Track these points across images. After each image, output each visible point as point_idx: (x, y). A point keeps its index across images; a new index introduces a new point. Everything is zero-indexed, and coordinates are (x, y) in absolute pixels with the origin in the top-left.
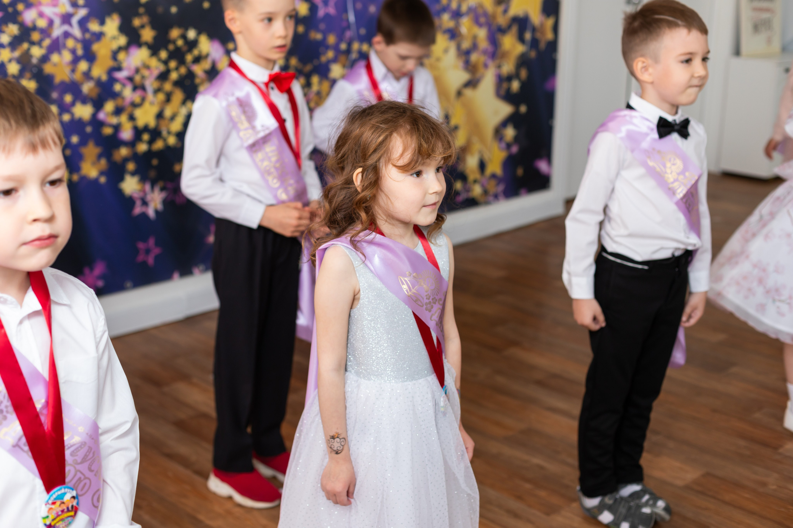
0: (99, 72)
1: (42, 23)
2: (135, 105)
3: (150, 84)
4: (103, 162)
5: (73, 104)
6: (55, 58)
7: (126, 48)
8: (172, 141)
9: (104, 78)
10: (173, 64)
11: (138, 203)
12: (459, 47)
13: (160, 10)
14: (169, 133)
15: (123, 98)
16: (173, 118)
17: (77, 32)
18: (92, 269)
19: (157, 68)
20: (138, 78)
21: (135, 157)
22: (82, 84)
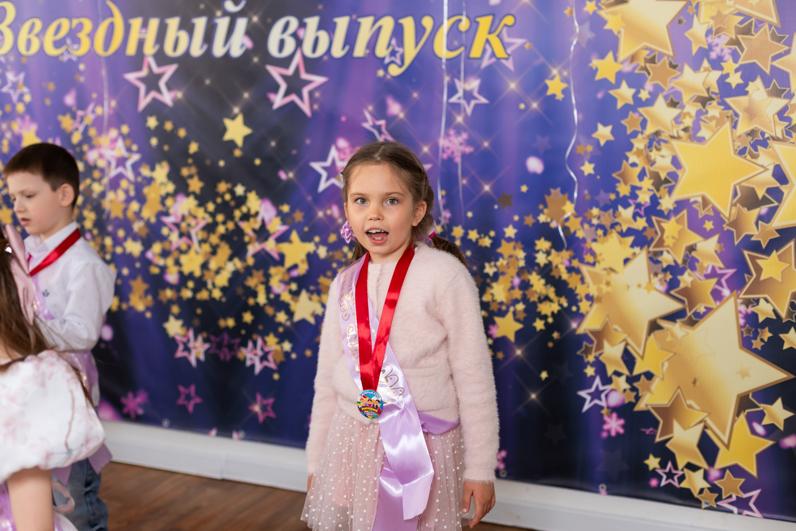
0: (149, 213)
1: (101, 163)
2: (181, 252)
3: (197, 234)
4: (150, 298)
5: (125, 239)
6: (111, 195)
7: (174, 195)
8: (217, 294)
9: (153, 220)
10: (220, 218)
11: (181, 347)
12: (654, 259)
13: (208, 162)
14: (214, 285)
15: (170, 242)
16: (218, 272)
17: (130, 174)
18: (135, 396)
19: (204, 218)
20: (184, 225)
21: (179, 301)
22: (133, 222)
